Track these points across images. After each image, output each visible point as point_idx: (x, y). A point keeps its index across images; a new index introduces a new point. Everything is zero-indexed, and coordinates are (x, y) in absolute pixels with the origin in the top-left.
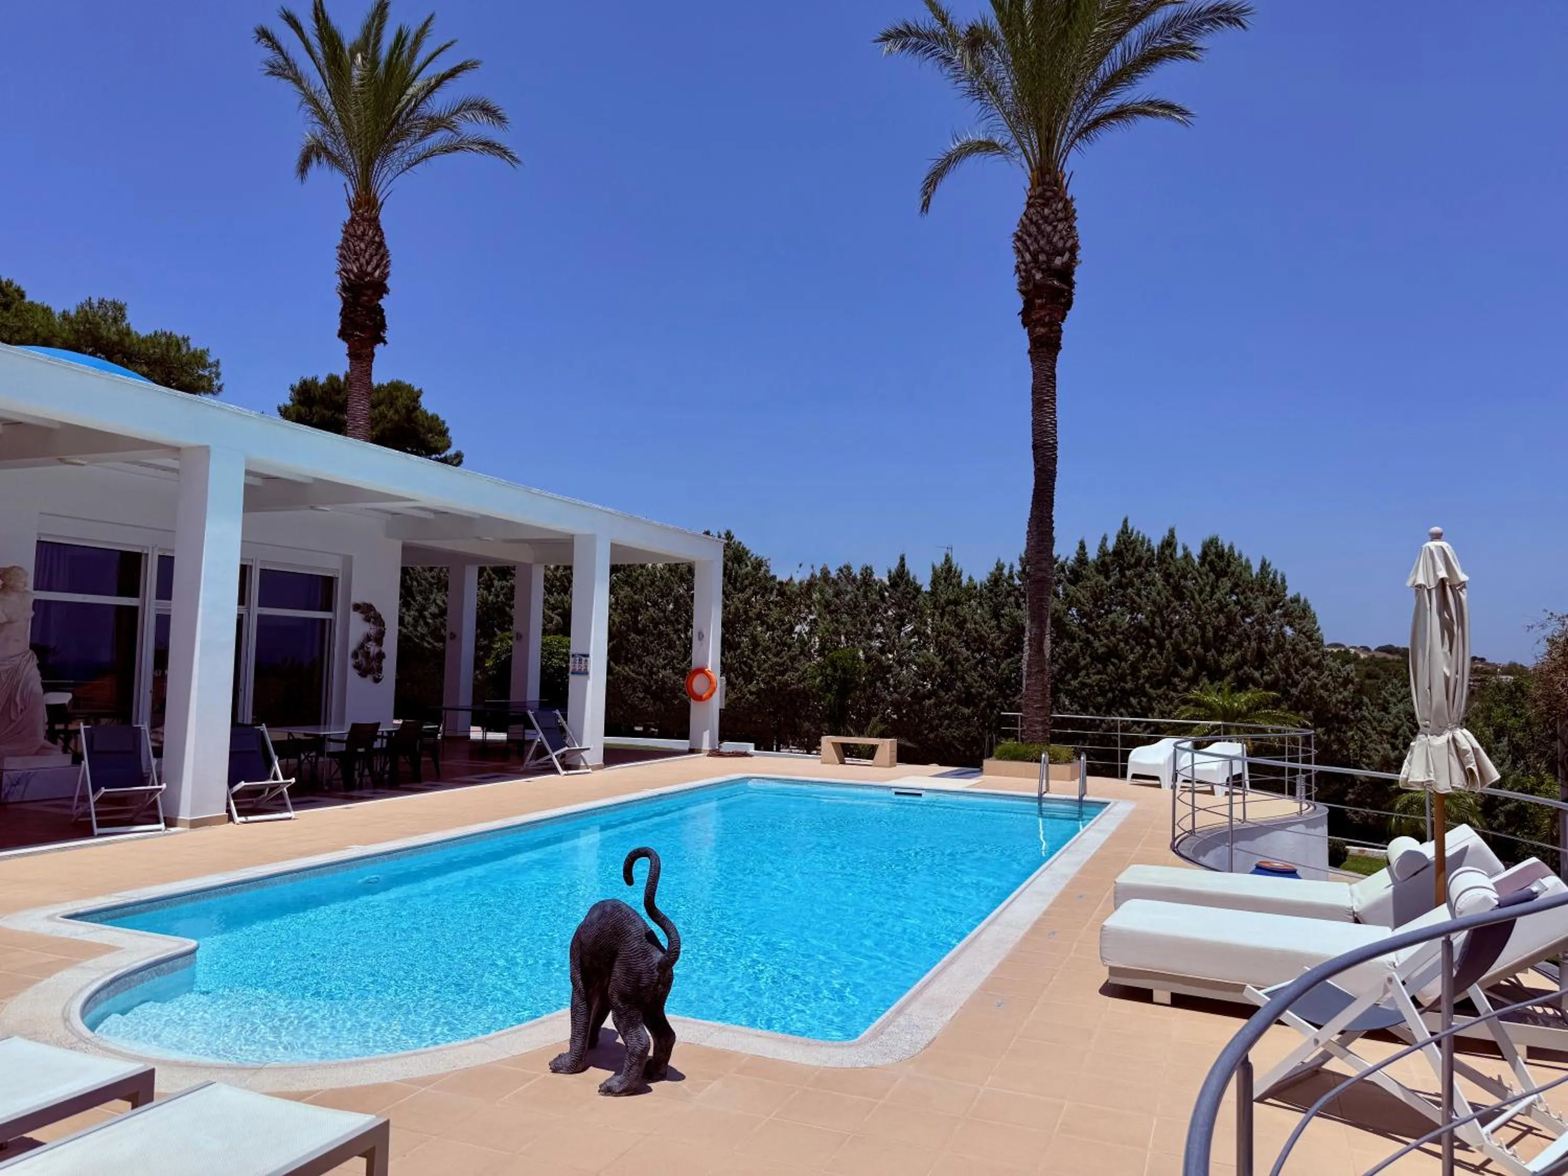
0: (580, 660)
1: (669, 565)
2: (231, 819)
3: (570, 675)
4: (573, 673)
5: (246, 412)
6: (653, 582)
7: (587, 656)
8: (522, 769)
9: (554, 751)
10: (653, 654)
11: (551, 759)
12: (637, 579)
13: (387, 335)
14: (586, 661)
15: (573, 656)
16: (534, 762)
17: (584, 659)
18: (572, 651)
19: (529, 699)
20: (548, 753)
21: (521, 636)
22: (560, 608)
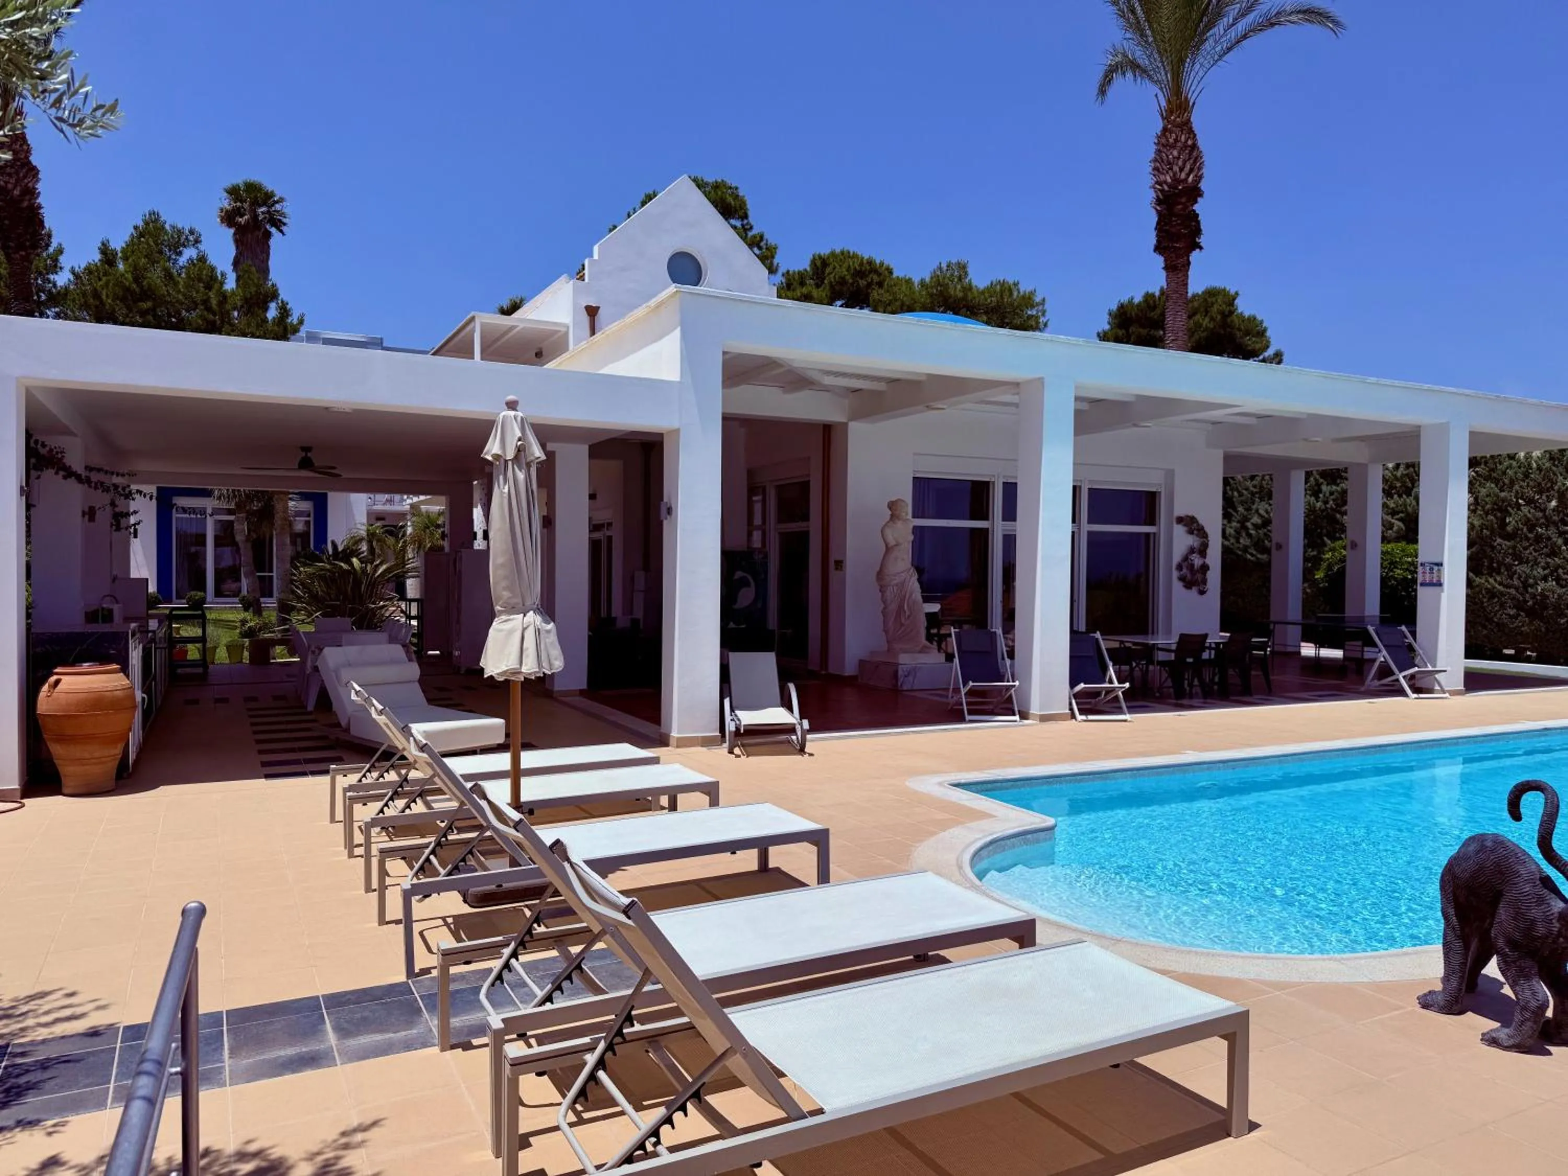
0: (1432, 569)
1: (1550, 452)
2: (1073, 716)
3: (1419, 587)
4: (1422, 585)
5: (1073, 340)
6: (1526, 476)
7: (1441, 565)
8: (1363, 689)
9: (1401, 671)
10: (1527, 562)
11: (1397, 680)
12: (1504, 473)
13: (1203, 240)
14: (1439, 570)
15: (1422, 564)
16: (1376, 683)
17: (1436, 568)
18: (1420, 559)
19: (1367, 613)
20: (1393, 674)
21: (1356, 545)
22: (1402, 512)
